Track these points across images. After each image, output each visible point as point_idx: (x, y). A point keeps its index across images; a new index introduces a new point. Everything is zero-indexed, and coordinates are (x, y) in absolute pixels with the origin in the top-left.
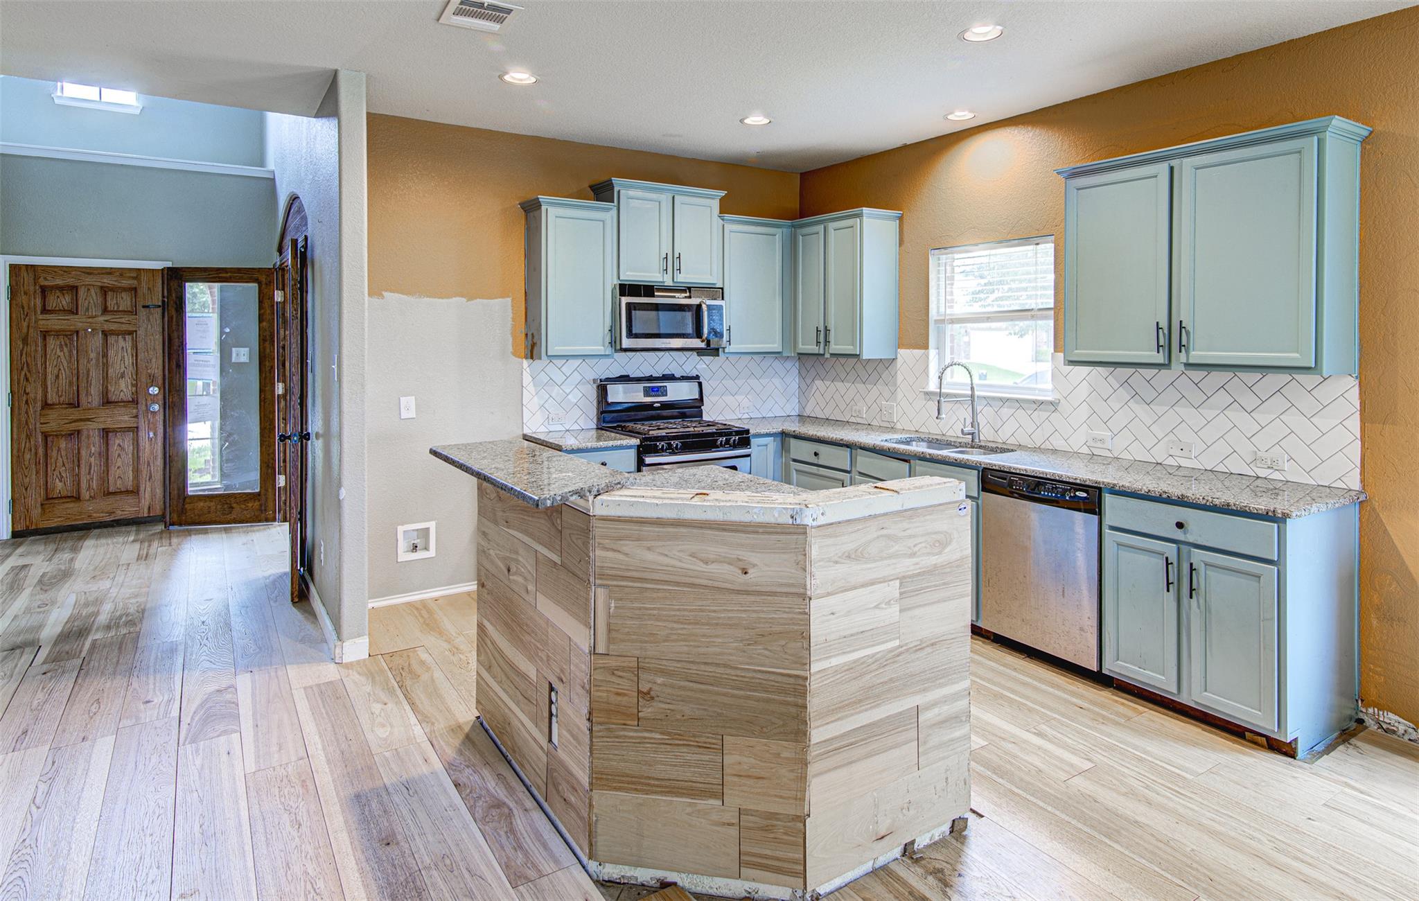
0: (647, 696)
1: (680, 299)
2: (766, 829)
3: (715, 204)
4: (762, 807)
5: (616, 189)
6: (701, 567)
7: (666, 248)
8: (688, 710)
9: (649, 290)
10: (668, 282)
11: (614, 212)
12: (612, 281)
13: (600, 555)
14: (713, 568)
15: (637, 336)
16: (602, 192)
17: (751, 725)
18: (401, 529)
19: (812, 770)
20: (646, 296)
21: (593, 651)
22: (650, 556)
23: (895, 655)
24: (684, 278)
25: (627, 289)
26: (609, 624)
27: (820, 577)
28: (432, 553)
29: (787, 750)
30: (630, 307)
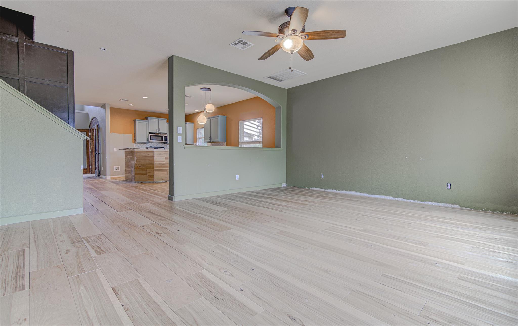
0: (140, 166)
1: (159, 135)
2: (151, 177)
3: (166, 121)
4: (150, 175)
5: (148, 119)
6: (144, 155)
7: (157, 127)
8: (144, 167)
9: (154, 133)
10: (158, 132)
11: (148, 122)
12: (148, 132)
13: (135, 154)
14: (146, 155)
15: (152, 140)
16: (146, 119)
17: (149, 168)
18: (114, 167)
19: (154, 171)
20: (153, 134)
21: (135, 163)
22: (140, 154)
23: (165, 164)
24: (160, 132)
25: (150, 133)
26: (136, 161)
27: (155, 155)
28: (119, 170)
29: (152, 170)
30: (151, 136)
